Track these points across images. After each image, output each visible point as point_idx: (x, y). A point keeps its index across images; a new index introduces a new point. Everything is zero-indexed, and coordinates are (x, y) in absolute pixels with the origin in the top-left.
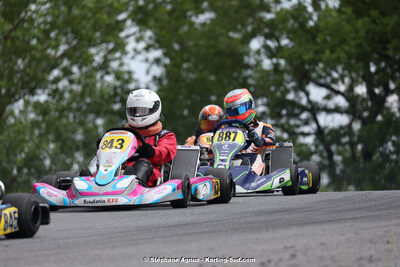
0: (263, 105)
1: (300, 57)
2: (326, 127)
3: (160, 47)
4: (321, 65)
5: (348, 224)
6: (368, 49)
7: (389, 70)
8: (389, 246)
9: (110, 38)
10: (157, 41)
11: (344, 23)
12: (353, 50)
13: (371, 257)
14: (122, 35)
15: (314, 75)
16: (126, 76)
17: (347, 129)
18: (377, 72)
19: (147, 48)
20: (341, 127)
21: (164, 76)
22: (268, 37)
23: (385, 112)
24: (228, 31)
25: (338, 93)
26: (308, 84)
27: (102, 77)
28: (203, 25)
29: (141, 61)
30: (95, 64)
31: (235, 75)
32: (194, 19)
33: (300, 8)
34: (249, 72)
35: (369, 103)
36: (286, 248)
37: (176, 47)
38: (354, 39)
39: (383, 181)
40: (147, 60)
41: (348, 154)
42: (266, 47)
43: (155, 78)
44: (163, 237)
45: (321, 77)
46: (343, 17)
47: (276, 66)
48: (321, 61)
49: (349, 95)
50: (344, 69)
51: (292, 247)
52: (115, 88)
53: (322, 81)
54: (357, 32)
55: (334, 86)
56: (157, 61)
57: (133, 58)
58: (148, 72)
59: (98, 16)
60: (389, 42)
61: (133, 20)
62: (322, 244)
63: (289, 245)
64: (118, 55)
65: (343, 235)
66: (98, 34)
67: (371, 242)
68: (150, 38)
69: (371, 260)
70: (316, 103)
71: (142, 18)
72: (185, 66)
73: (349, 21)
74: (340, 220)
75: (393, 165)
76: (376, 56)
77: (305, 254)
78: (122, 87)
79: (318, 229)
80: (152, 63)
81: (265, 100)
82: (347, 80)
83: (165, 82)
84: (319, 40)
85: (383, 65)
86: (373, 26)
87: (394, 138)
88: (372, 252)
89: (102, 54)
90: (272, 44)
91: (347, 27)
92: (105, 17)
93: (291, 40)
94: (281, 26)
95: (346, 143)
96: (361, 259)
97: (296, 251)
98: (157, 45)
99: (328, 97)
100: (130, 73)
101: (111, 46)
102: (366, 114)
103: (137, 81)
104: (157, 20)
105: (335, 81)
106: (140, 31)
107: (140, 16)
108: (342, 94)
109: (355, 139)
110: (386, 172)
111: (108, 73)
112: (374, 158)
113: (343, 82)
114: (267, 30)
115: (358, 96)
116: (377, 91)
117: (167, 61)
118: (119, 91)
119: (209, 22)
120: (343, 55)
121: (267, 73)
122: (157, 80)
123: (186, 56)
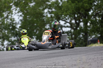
0: (48, 26)
1: (58, 14)
2: (65, 31)
3: (22, 12)
4: (63, 16)
5: (69, 56)
6: (75, 11)
7: (80, 16)
8: (80, 61)
9: (9, 10)
10: (21, 10)
11: (69, 5)
12: (71, 12)
13: (75, 64)
14: (12, 9)
15: (61, 18)
16: (13, 20)
17: (70, 32)
18: (77, 17)
19: (18, 12)
20: (69, 31)
21: (23, 19)
22: (49, 9)
23: (80, 27)
24: (39, 7)
25: (67, 22)
26: (60, 20)
27: (7, 20)
28: (33, 6)
29: (17, 16)
30: (5, 17)
31: (41, 18)
32: (30, 5)
33: (57, 1)
34: (44, 18)
35: (76, 25)
36: (53, 63)
37: (26, 12)
38: (71, 9)
39: (80, 45)
40: (18, 15)
41: (70, 38)
42: (49, 11)
43: (20, 20)
44: (22, 61)
45: (63, 18)
46: (69, 3)
47: (51, 16)
48: (63, 14)
49: (70, 23)
50: (69, 17)
51: (55, 62)
52: (10, 23)
53: (63, 19)
54: (72, 7)
55: (66, 21)
56: (21, 16)
57: (14, 15)
58: (18, 18)
59: (5, 4)
60: (80, 9)
61: (14, 5)
62: (63, 61)
63: (54, 62)
64: (11, 14)
65: (68, 59)
66: (5, 9)
67: (75, 60)
68: (19, 10)
69: (75, 65)
70: (62, 25)
71: (16, 5)
72: (28, 16)
73: (70, 4)
74: (67, 55)
75: (82, 40)
76: (77, 13)
77: (58, 64)
78: (12, 22)
79: (62, 57)
80: (20, 16)
81: (49, 25)
82: (70, 19)
83: (23, 21)
84: (62, 10)
85: (79, 15)
86: (76, 5)
87: (82, 33)
88: (75, 63)
89: (6, 14)
90: (50, 10)
91: (70, 6)
92: (7, 5)
93: (55, 9)
94: (52, 6)
95: (70, 35)
96: (72, 65)
97: (56, 63)
98: (21, 11)
99: (65, 24)
100: (14, 19)
101: (9, 12)
102: (75, 28)
103: (16, 21)
104: (20, 5)
105: (67, 19)
106: (16, 8)
107: (16, 4)
108: (69, 23)
109: (72, 34)
110: (80, 42)
111: (8, 19)
112: (77, 38)
113: (69, 20)
114: (49, 7)
115: (73, 23)
116: (77, 22)
117: (23, 15)
118: (11, 23)
119: (34, 5)
120: (69, 13)
121: (49, 18)
122: (21, 20)
123: (28, 14)
